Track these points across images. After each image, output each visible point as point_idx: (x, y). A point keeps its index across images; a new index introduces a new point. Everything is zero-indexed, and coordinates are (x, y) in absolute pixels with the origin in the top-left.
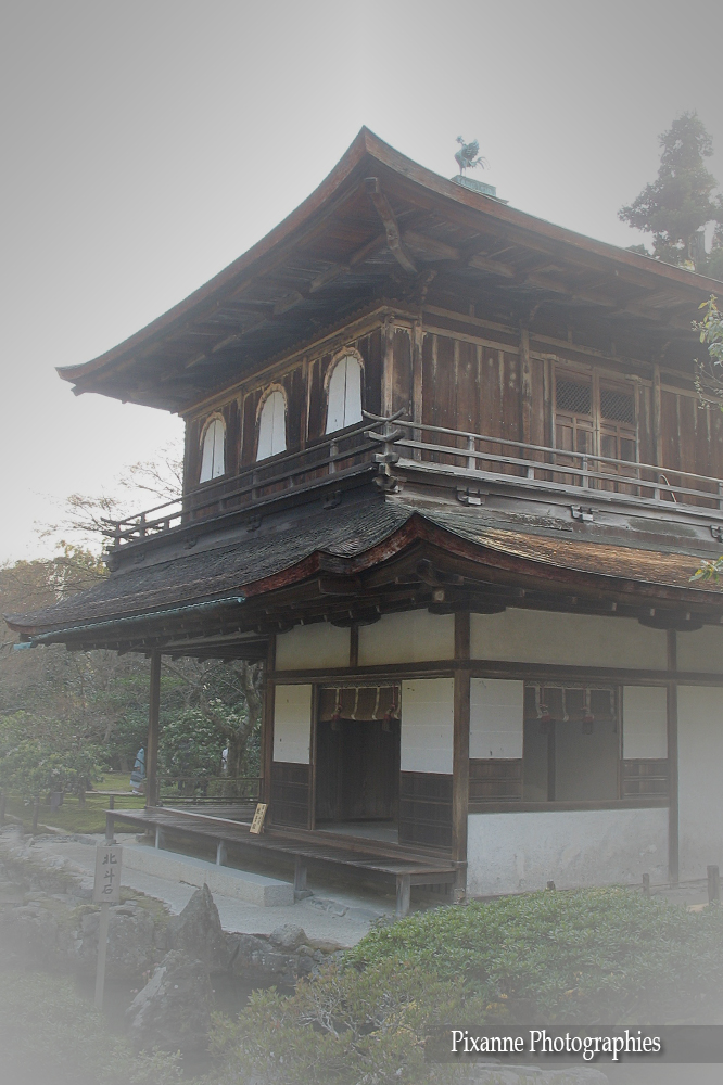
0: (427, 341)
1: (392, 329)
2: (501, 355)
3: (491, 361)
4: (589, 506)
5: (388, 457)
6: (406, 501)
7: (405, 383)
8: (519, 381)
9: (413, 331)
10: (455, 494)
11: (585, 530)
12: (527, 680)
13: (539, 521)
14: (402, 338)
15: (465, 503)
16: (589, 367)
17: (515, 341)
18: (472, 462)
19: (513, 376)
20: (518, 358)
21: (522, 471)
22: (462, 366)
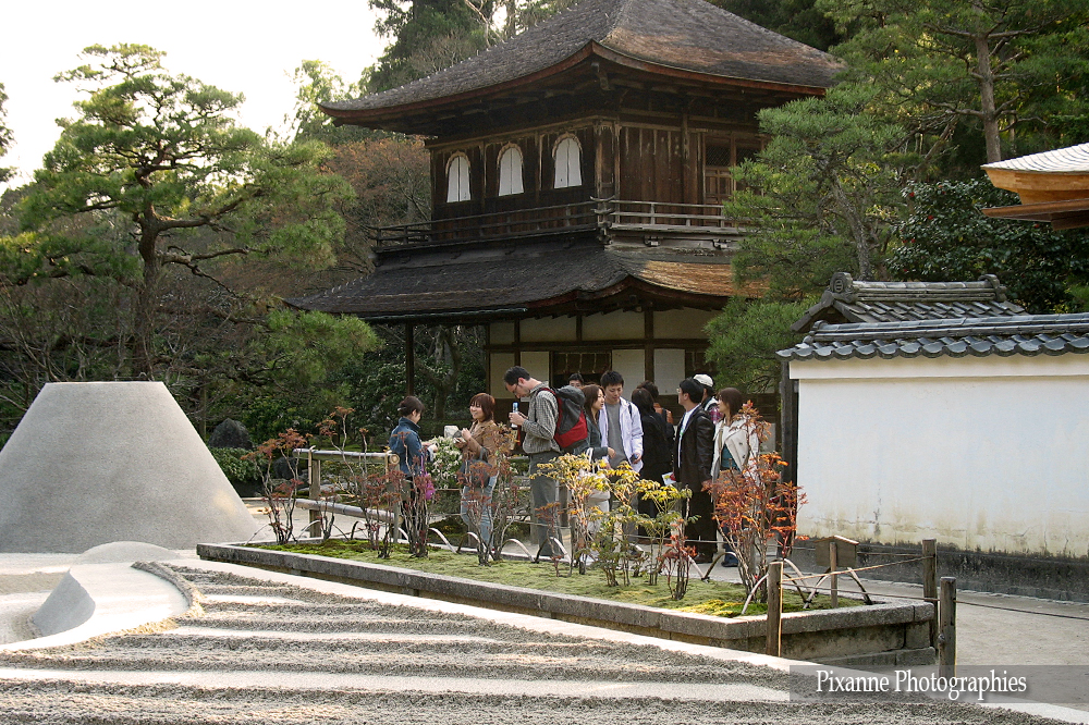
0: (622, 132)
1: (600, 129)
2: (669, 134)
3: (663, 140)
4: (723, 238)
5: (605, 224)
6: (616, 248)
7: (609, 163)
8: (681, 150)
9: (614, 127)
10: (643, 241)
11: (722, 254)
12: (686, 349)
13: (694, 252)
14: (607, 133)
15: (649, 245)
16: (728, 132)
17: (678, 123)
18: (653, 220)
19: (678, 147)
20: (681, 134)
21: (683, 222)
22: (644, 145)
